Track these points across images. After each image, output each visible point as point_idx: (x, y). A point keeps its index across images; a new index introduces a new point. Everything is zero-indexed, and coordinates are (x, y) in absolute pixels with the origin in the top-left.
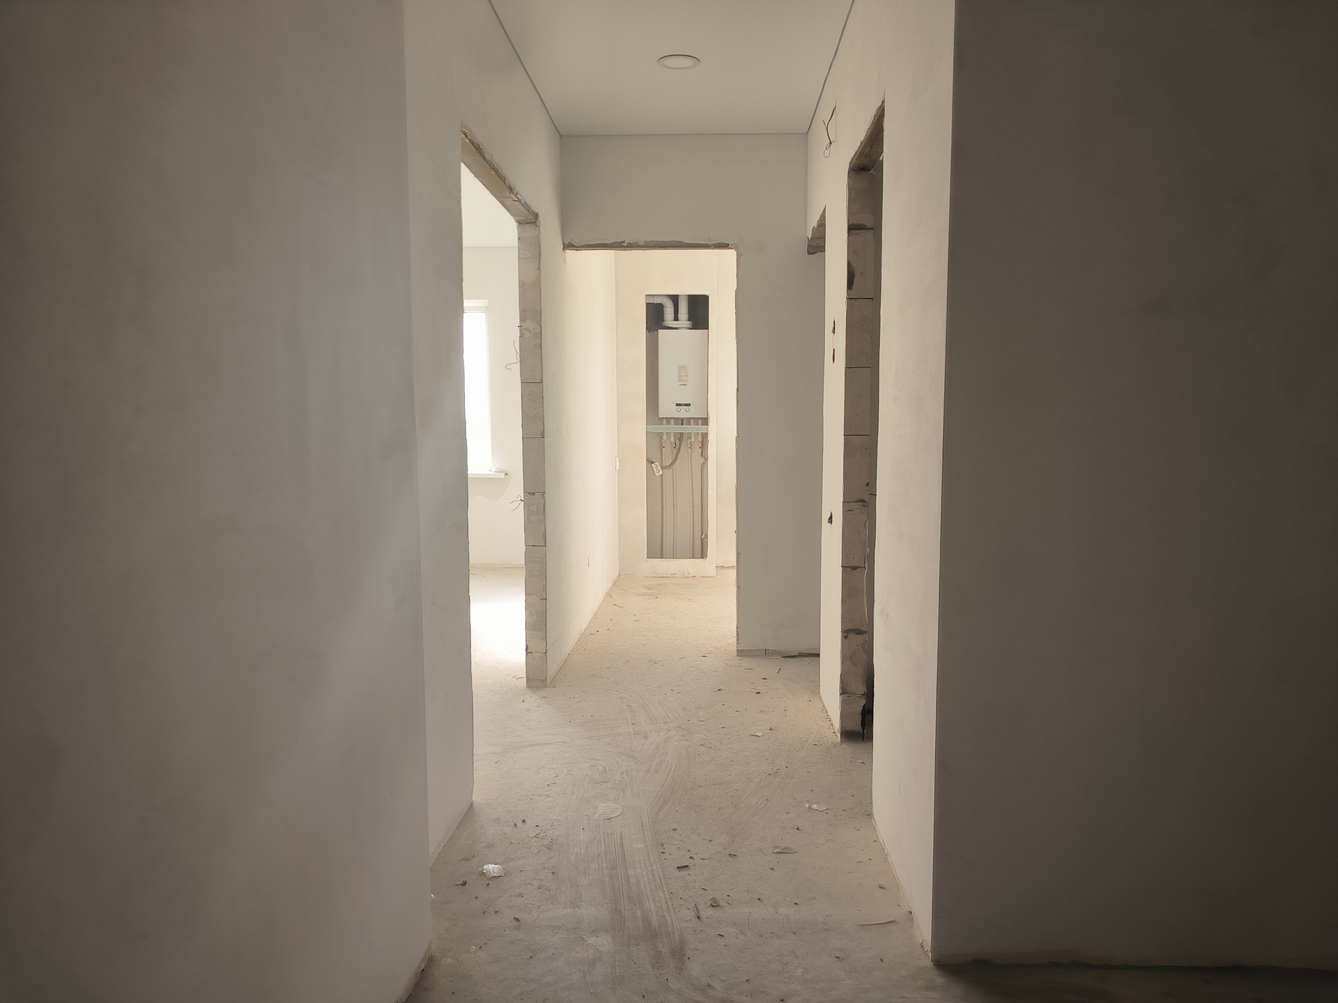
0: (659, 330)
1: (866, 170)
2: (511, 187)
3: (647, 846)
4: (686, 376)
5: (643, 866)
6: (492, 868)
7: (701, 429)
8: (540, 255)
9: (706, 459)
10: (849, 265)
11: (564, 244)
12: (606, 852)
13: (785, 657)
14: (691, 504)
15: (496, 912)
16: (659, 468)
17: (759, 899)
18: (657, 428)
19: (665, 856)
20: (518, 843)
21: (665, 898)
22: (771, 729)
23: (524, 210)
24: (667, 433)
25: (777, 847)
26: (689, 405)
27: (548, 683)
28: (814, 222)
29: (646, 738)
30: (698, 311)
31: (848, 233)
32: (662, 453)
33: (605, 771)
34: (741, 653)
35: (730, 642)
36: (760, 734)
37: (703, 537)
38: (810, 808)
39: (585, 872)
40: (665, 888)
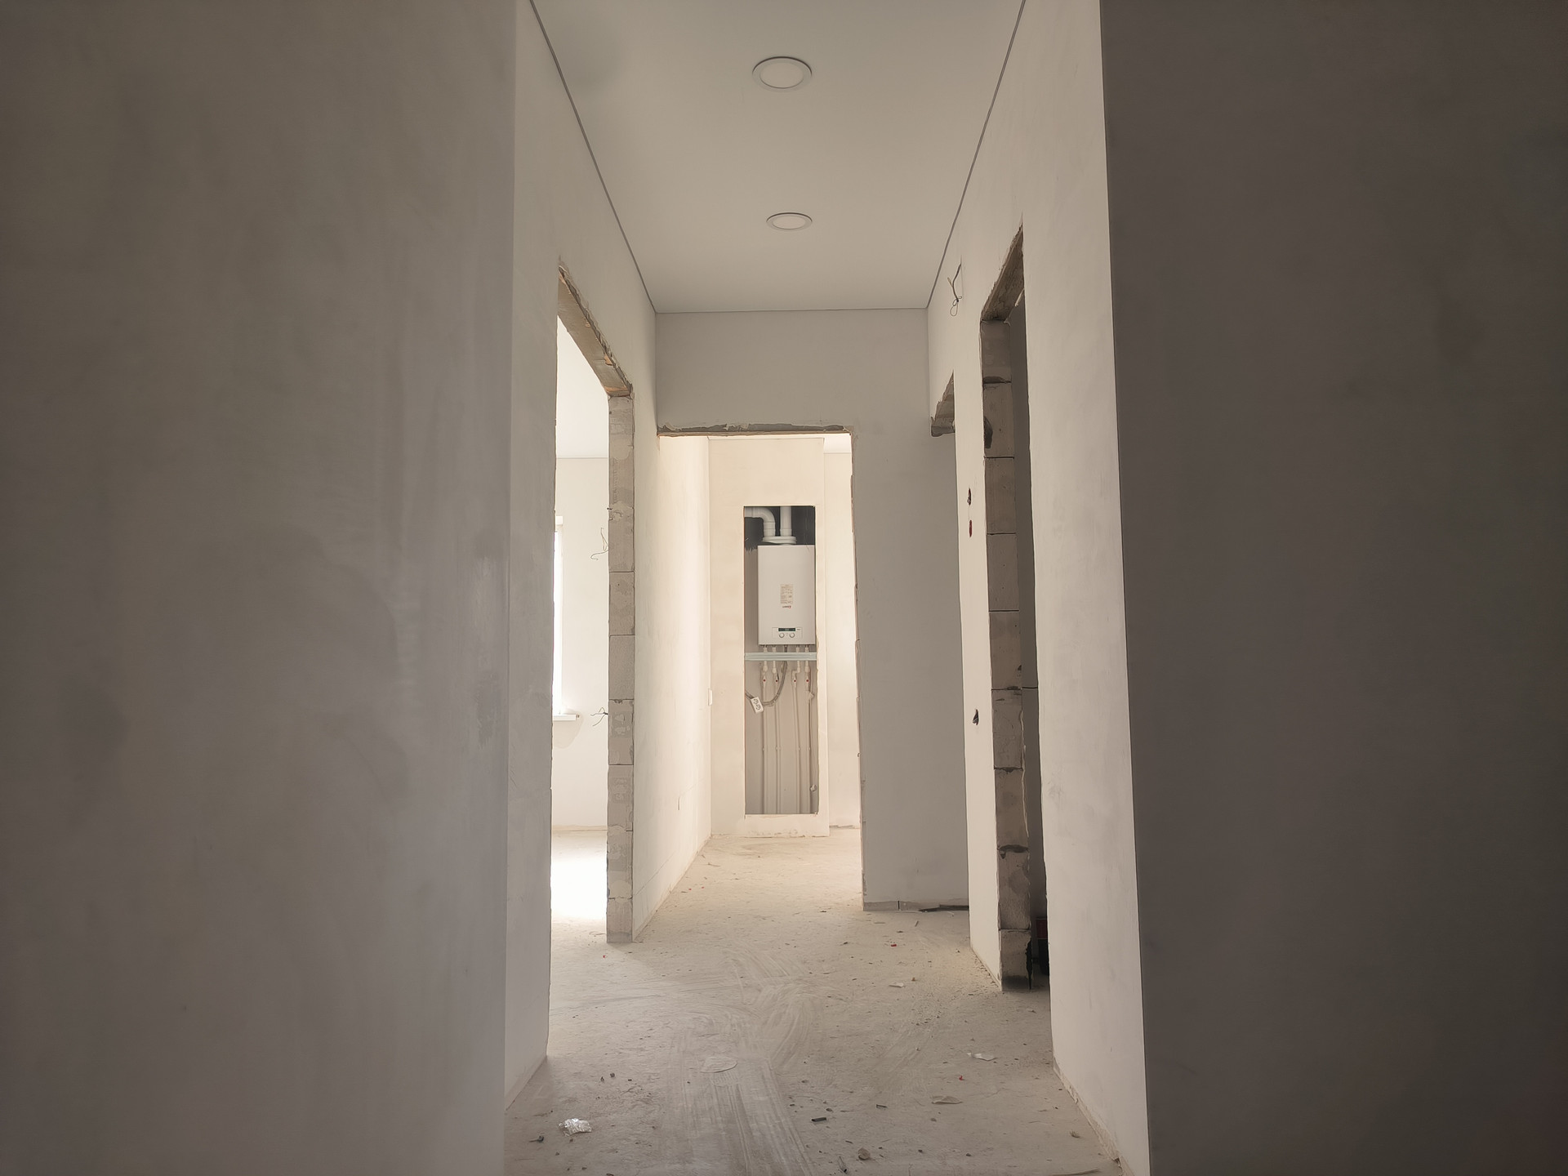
0: (759, 547)
1: (1000, 320)
2: (605, 347)
3: (771, 1099)
4: (790, 597)
5: (768, 1119)
6: (575, 1123)
7: (808, 656)
8: (634, 430)
9: (815, 695)
10: (986, 421)
11: (658, 428)
12: (719, 1105)
13: (923, 911)
14: (798, 749)
15: (584, 1169)
16: (760, 703)
17: (920, 1151)
18: (757, 656)
19: (794, 1108)
20: (607, 1098)
21: (800, 1151)
22: (914, 980)
23: (618, 377)
24: (768, 661)
25: (936, 1097)
26: (793, 630)
27: (634, 937)
28: (938, 396)
29: (760, 991)
30: (803, 523)
31: (983, 386)
32: (762, 687)
33: (711, 1024)
34: (868, 906)
35: (853, 898)
36: (901, 985)
37: (813, 788)
38: (973, 1057)
39: (694, 1126)
40: (799, 1142)
